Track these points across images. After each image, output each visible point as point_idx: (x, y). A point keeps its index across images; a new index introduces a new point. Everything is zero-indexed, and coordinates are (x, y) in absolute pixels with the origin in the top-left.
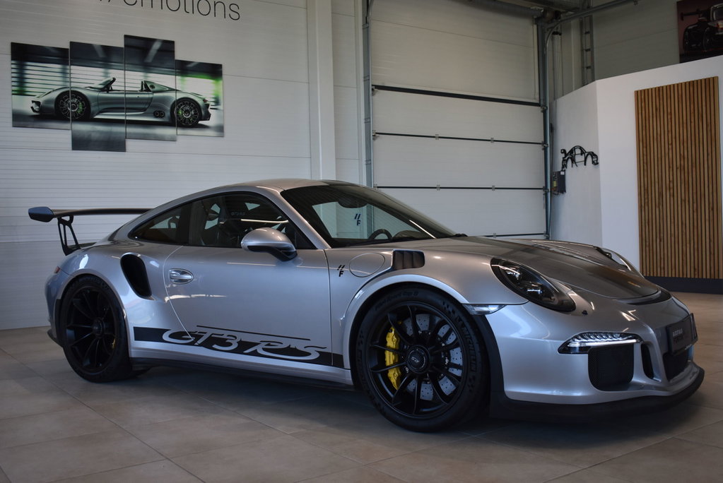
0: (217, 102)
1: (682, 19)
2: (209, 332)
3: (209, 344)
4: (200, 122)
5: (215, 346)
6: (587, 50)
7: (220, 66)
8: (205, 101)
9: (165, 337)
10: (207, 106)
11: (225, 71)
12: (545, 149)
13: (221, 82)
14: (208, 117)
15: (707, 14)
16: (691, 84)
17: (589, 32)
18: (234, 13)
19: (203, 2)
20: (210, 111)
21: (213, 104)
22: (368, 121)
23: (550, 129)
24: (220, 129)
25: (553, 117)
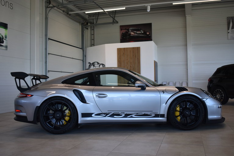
0: (6, 37)
1: (121, 30)
2: (113, 112)
3: (112, 116)
4: (1, 44)
5: (115, 116)
6: (92, 35)
7: (7, 25)
8: (2, 36)
9: (93, 115)
10: (3, 38)
11: (8, 26)
12: (83, 62)
13: (7, 30)
14: (3, 42)
15: (128, 30)
16: (133, 48)
17: (93, 30)
18: (11, 7)
19: (2, 1)
20: (4, 40)
21: (5, 38)
22: (46, 49)
23: (84, 56)
24: (6, 47)
25: (86, 52)
